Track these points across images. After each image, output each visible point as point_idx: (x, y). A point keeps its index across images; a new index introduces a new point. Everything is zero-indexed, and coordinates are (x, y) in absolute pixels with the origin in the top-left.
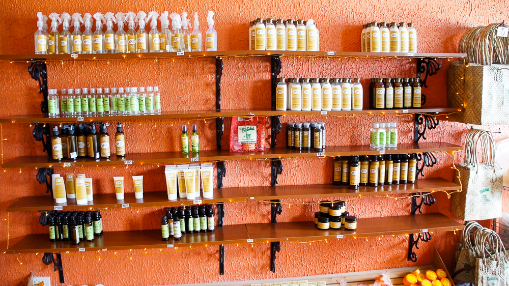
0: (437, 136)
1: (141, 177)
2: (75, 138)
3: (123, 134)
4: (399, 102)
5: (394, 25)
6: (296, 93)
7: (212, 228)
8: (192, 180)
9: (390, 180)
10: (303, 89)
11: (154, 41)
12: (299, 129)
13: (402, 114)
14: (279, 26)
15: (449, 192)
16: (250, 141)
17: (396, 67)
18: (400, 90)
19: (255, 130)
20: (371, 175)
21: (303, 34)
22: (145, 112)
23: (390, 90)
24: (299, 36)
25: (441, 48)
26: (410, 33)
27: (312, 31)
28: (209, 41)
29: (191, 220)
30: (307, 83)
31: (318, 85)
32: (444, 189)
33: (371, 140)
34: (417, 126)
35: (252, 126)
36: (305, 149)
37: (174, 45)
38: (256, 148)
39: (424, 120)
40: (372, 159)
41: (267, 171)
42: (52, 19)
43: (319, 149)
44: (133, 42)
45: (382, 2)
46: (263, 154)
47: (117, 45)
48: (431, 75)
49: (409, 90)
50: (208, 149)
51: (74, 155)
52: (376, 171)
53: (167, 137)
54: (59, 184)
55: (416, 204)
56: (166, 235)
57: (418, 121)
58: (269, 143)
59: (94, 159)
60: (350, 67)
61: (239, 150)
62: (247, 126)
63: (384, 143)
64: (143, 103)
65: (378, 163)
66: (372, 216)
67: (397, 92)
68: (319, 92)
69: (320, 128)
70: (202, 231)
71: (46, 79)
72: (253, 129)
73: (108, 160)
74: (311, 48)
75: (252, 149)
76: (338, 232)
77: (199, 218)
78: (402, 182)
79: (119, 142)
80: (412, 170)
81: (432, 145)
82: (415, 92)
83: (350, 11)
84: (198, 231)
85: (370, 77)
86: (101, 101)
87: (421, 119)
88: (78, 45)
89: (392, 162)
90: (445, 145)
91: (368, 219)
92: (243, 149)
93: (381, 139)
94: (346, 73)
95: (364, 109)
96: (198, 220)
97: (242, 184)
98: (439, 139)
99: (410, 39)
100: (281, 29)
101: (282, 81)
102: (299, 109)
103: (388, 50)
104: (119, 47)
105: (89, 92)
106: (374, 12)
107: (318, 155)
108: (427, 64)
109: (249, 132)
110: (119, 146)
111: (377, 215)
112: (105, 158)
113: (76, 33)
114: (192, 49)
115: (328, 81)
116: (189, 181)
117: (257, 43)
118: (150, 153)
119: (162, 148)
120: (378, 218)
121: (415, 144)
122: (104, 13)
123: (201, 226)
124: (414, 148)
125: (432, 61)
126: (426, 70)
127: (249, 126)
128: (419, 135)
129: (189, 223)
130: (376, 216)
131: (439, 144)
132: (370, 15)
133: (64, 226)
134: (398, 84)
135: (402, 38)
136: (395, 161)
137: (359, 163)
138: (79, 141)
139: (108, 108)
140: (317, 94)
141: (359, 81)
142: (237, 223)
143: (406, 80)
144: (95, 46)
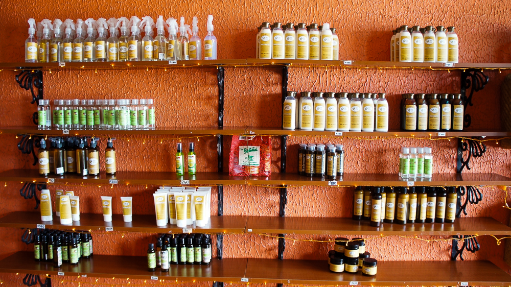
0: (487, 166)
1: (130, 199)
2: (63, 152)
3: (114, 150)
4: (434, 123)
5: (430, 29)
6: (306, 109)
7: (208, 260)
8: (182, 205)
9: (423, 217)
10: (315, 105)
11: (146, 49)
12: (311, 152)
13: (438, 137)
14: (288, 32)
15: (499, 237)
16: (252, 164)
17: (435, 81)
18: (436, 109)
19: (258, 152)
20: (398, 211)
21: (316, 40)
22: (137, 127)
23: (424, 108)
24: (311, 43)
25: (493, 58)
26: (450, 39)
27: (327, 36)
28: (207, 49)
29: (184, 250)
30: (321, 98)
31: (333, 101)
32: (492, 233)
33: (400, 168)
34: (460, 152)
35: (255, 147)
36: (317, 176)
37: (168, 53)
38: (259, 173)
39: (468, 145)
40: (400, 192)
41: (276, 198)
42: (44, 25)
43: (333, 177)
44: (124, 49)
45: (418, 3)
46: (267, 179)
47: (108, 53)
48: (477, 91)
49: (447, 108)
50: (208, 170)
51: (60, 171)
52: (404, 206)
53: (164, 156)
54: (45, 201)
55: (457, 248)
56: (153, 265)
57: (462, 148)
58: (278, 167)
59: (81, 175)
60: (377, 80)
61: (240, 173)
62: (249, 147)
63: (416, 172)
64: (134, 117)
65: (407, 196)
66: (401, 259)
67: (433, 110)
68: (334, 109)
69: (334, 151)
70: (196, 263)
71: (42, 89)
72: (256, 150)
73: (96, 178)
74: (326, 56)
75: (253, 173)
76: (354, 277)
77: (192, 249)
78: (438, 220)
79: (108, 158)
80: (451, 207)
81: (480, 177)
82: (455, 110)
83: (378, 15)
84: (191, 263)
85: (401, 92)
86: (91, 114)
87: (465, 144)
88: (68, 53)
89: (425, 195)
90: (497, 178)
91: (396, 262)
92: (243, 172)
93: (412, 167)
94: (372, 87)
95: (390, 130)
96: (191, 250)
97: (245, 212)
98: (490, 170)
99: (450, 46)
100: (290, 35)
101: (290, 95)
102: (310, 128)
103: (421, 59)
104: (109, 55)
105: (80, 103)
106: (407, 15)
107: (330, 184)
108: (474, 77)
109: (251, 154)
110: (108, 163)
111: (408, 258)
112: (93, 176)
113: (68, 40)
114: (189, 57)
115: (346, 96)
116: (179, 207)
117: (262, 50)
118: (145, 172)
119: (158, 167)
120: (408, 262)
121: (458, 175)
122: (96, 19)
123: (195, 257)
124: (456, 180)
125: (479, 73)
126: (471, 85)
127: (252, 147)
128: (462, 164)
129: (182, 253)
130: (406, 259)
131: (490, 175)
132: (402, 19)
133: (49, 246)
134: (434, 101)
135: (439, 45)
136: (430, 195)
137: (384, 195)
138: (67, 156)
139: (98, 122)
140: (332, 111)
141: (384, 97)
142: (239, 257)
143: (445, 96)
144: (85, 53)
